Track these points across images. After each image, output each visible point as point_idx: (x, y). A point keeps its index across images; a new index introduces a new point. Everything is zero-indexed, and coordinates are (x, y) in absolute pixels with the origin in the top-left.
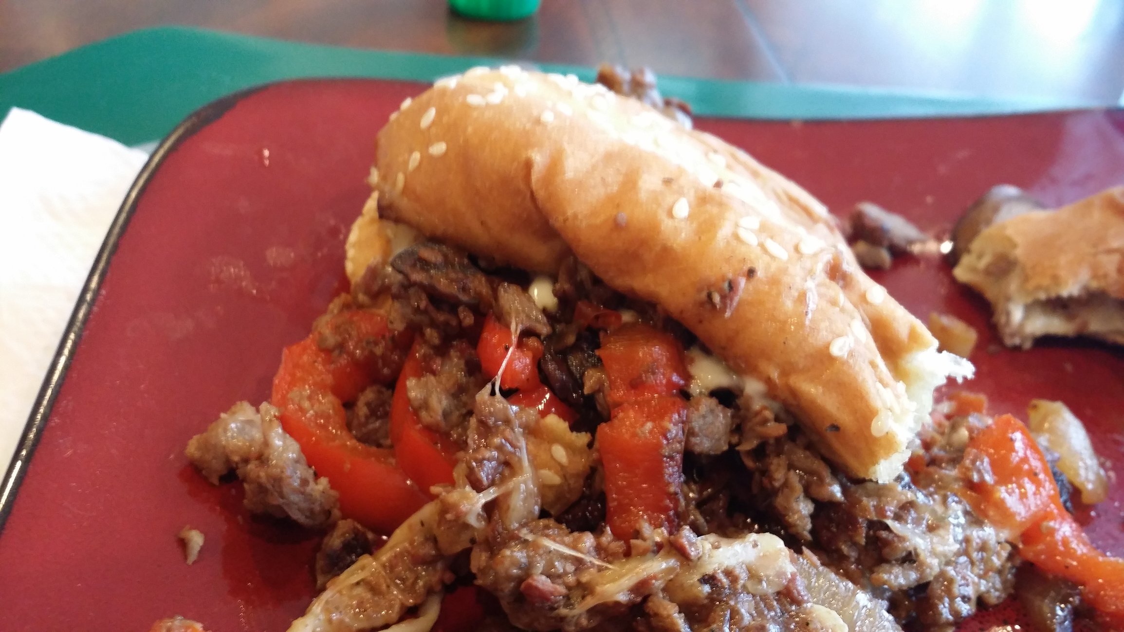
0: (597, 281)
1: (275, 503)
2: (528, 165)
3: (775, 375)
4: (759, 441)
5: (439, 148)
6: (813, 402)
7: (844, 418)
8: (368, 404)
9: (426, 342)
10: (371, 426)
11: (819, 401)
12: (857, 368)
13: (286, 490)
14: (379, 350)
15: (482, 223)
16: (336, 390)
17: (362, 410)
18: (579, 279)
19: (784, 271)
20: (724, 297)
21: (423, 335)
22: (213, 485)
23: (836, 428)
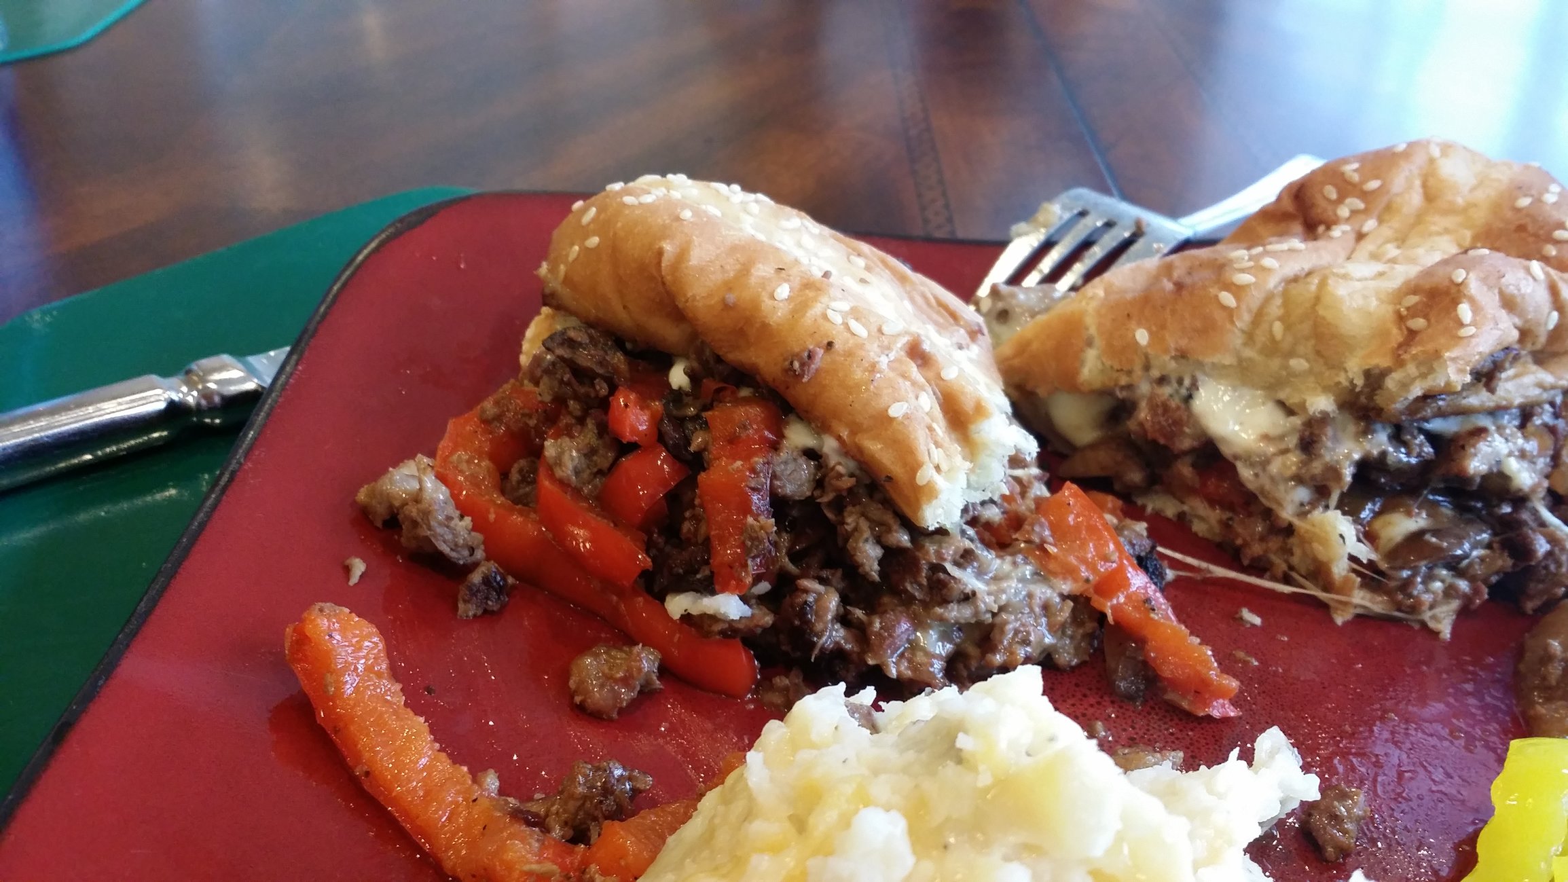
0: (719, 359)
1: (425, 534)
2: (660, 253)
3: (845, 434)
4: (834, 494)
5: (594, 241)
6: (873, 457)
7: (897, 470)
8: (520, 471)
9: (570, 413)
10: (521, 491)
11: (877, 456)
12: (910, 429)
13: (433, 523)
14: (532, 422)
15: (625, 307)
16: (492, 457)
17: (515, 476)
18: (704, 359)
19: (861, 346)
20: (802, 365)
21: (567, 406)
22: (377, 528)
23: (889, 479)
